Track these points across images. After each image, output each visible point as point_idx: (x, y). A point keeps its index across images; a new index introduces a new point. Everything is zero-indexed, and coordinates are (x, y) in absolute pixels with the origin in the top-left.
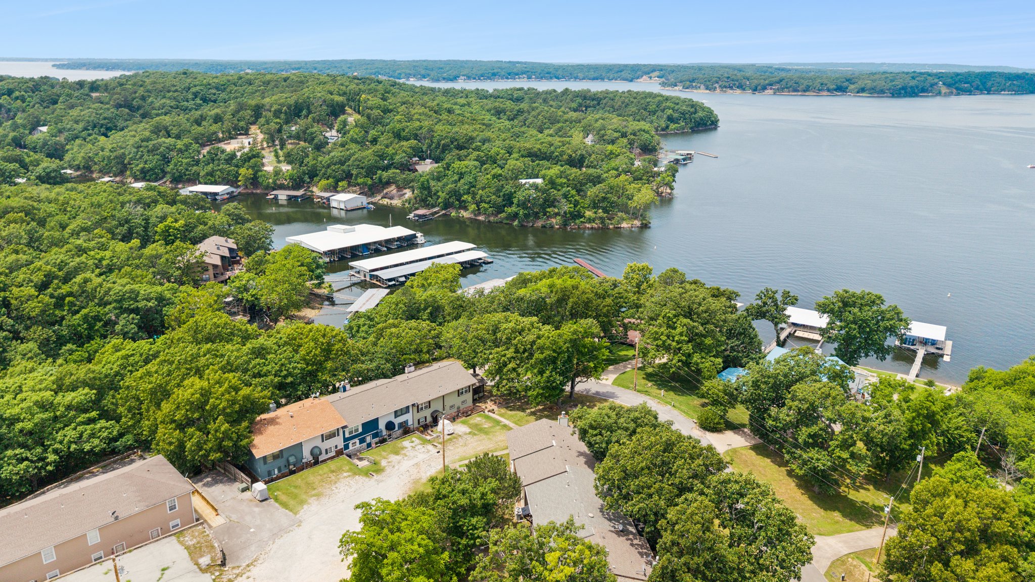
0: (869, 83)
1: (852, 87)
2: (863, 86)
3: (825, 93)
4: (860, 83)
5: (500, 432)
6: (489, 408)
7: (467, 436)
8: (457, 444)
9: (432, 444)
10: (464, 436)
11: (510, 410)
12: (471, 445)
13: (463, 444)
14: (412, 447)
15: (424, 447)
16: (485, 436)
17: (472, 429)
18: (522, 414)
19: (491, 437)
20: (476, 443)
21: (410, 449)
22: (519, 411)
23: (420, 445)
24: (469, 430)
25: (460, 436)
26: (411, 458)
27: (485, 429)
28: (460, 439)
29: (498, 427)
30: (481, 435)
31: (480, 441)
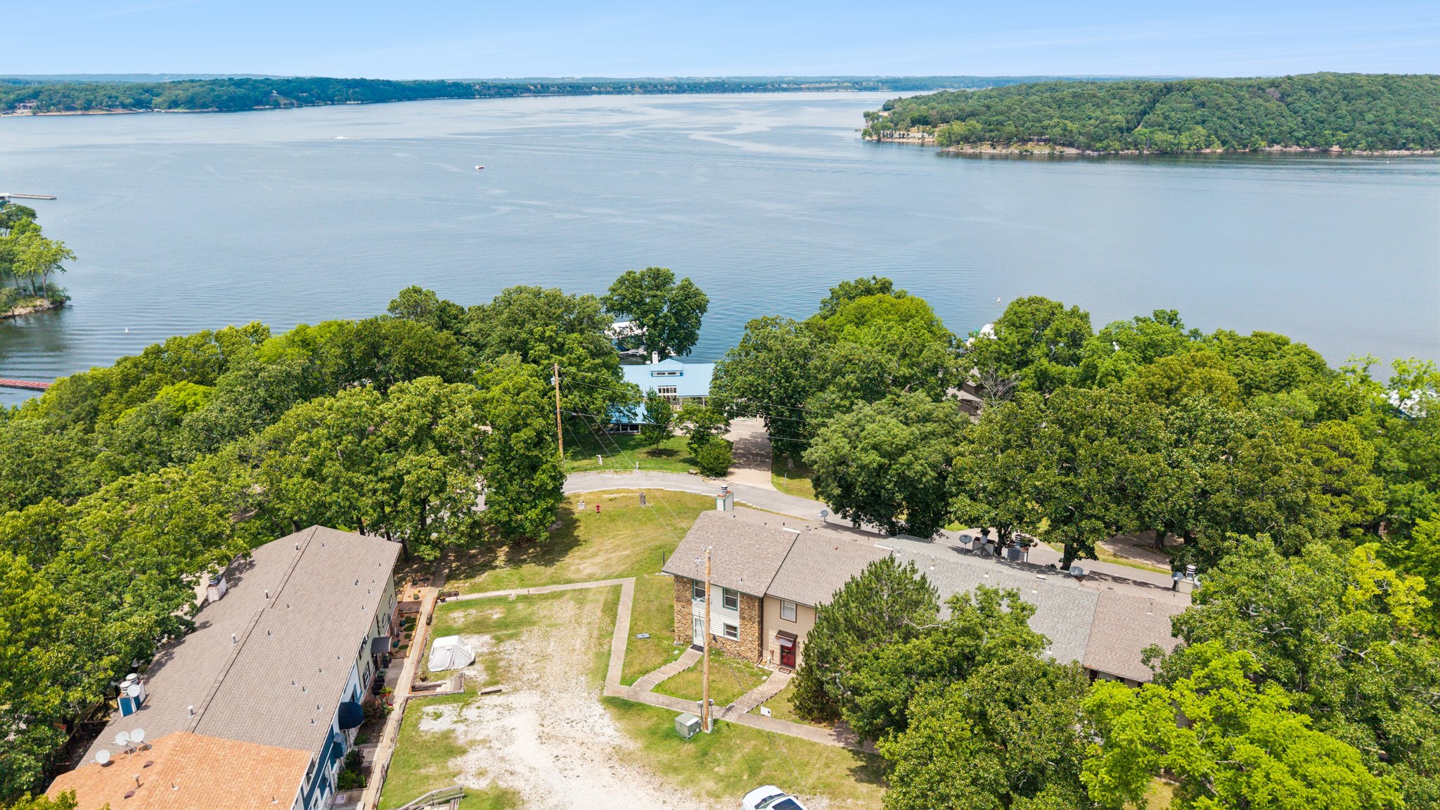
0: (181, 94)
1: (157, 100)
2: (174, 98)
3: (120, 111)
4: (167, 93)
5: (543, 609)
6: (424, 597)
7: (507, 646)
8: (523, 665)
9: (482, 694)
10: (501, 649)
11: (467, 577)
12: (549, 650)
13: (536, 658)
14: (456, 722)
15: (478, 708)
16: (536, 627)
17: (485, 632)
18: (503, 571)
19: (546, 622)
20: (552, 644)
21: (461, 728)
22: (485, 571)
23: (464, 710)
24: (487, 638)
25: (495, 653)
26: (504, 737)
27: (509, 620)
28: (507, 656)
29: (520, 606)
30: (524, 629)
31: (546, 636)
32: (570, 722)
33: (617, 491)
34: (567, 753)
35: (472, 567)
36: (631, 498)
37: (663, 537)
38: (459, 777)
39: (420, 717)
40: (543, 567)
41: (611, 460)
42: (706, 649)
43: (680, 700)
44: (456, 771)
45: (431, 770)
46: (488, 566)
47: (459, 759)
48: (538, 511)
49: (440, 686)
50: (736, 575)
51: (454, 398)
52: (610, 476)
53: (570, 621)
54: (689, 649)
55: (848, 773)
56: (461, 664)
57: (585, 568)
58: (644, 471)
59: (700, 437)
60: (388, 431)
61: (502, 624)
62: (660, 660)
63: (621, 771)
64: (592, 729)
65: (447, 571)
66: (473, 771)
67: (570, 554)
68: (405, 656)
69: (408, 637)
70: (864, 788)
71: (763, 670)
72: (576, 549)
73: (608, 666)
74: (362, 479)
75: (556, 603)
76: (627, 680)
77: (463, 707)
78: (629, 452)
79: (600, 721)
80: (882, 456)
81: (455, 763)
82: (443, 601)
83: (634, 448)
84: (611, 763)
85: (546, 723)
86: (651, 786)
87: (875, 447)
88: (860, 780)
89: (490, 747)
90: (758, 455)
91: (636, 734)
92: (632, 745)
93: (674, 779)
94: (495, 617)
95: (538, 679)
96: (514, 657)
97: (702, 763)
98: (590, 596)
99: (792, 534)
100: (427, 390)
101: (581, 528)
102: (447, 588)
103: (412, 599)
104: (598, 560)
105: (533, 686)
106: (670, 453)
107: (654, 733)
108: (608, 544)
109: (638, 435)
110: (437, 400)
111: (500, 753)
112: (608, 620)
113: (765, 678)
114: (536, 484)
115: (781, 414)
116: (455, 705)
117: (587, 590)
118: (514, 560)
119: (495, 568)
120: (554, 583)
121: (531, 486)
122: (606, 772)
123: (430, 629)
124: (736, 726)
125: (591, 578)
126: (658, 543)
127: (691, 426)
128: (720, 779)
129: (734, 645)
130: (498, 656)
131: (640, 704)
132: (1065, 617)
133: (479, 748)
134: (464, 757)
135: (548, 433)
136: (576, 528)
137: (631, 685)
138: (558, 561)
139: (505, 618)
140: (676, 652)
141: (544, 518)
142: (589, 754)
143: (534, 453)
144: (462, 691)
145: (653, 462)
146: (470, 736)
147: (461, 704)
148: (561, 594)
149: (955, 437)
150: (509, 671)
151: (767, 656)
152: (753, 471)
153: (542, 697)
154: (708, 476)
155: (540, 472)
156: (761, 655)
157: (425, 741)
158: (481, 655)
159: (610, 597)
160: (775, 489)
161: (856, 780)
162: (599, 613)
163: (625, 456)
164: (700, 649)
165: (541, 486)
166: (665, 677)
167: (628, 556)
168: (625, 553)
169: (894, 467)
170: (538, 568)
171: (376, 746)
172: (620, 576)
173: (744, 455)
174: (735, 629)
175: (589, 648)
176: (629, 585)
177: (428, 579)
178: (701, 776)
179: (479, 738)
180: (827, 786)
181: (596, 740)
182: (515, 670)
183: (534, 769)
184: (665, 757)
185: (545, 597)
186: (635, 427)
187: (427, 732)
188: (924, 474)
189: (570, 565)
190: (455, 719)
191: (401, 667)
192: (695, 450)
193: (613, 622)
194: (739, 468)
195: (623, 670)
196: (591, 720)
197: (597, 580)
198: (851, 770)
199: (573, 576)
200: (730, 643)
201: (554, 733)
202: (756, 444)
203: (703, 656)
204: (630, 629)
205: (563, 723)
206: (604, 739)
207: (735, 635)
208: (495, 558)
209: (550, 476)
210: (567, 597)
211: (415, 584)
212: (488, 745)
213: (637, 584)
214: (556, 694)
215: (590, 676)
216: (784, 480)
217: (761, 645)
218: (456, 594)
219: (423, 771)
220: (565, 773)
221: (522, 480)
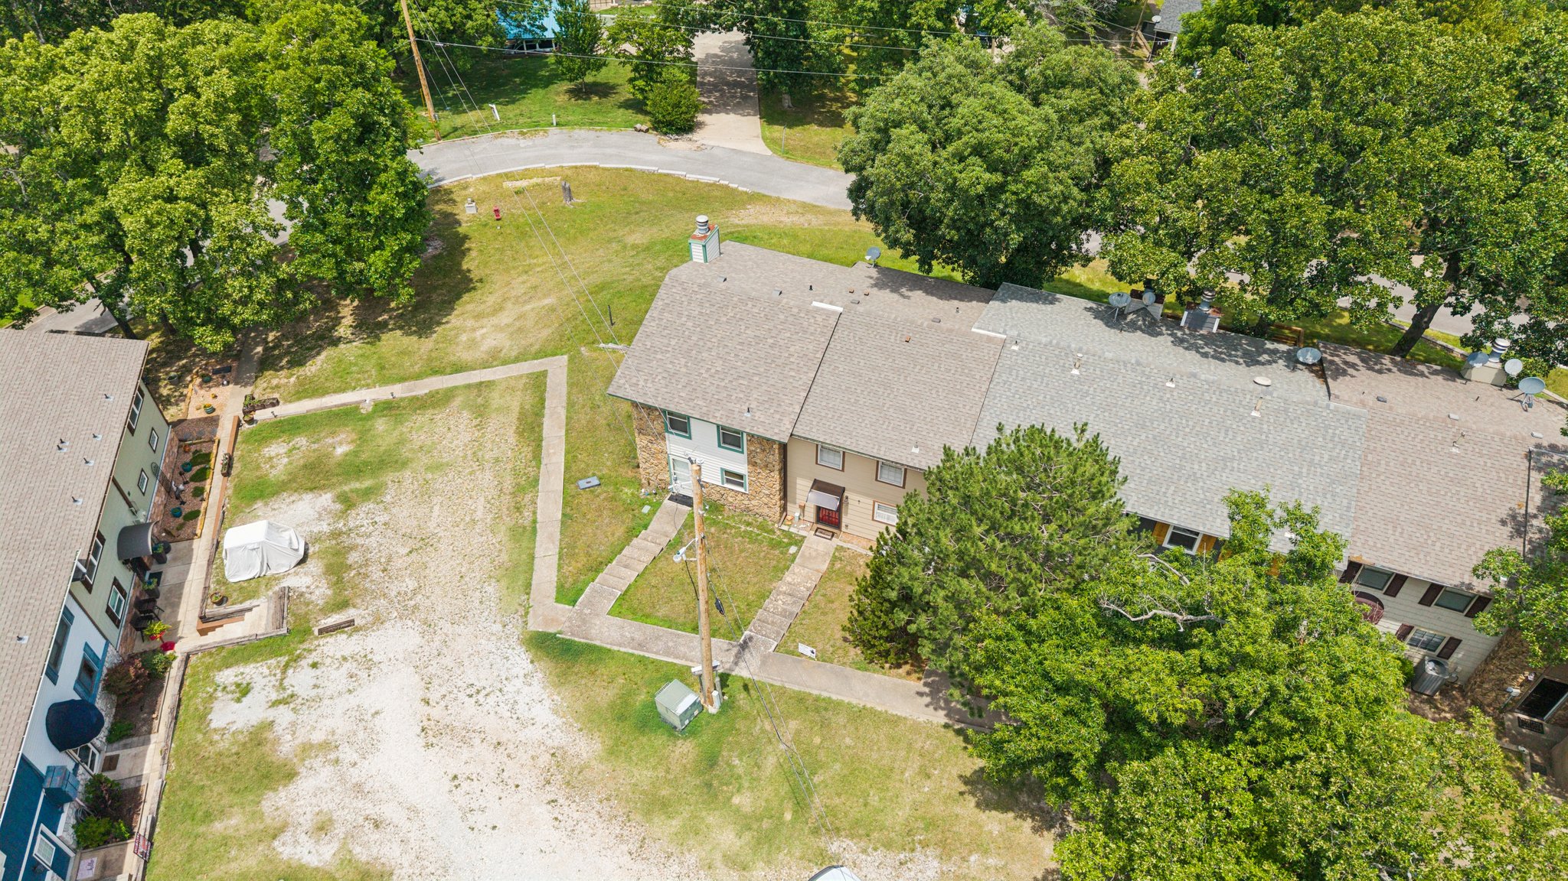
5: (418, 430)
6: (222, 406)
7: (360, 517)
8: (389, 560)
9: (321, 631)
10: (351, 524)
11: (292, 364)
12: (432, 525)
13: (411, 543)
14: (275, 704)
15: (314, 665)
16: (407, 473)
17: (323, 488)
18: (351, 350)
19: (425, 460)
20: (436, 508)
21: (283, 716)
22: (322, 348)
23: (290, 671)
24: (326, 499)
25: (340, 533)
26: (361, 735)
27: (363, 457)
28: (360, 541)
29: (381, 425)
30: (388, 477)
31: (425, 493)
32: (475, 692)
33: (525, 174)
34: (472, 769)
35: (299, 340)
36: (549, 187)
37: (606, 267)
38: (283, 837)
39: (211, 697)
40: (414, 338)
41: (512, 110)
42: (696, 501)
43: (663, 630)
44: (277, 824)
45: (233, 822)
46: (326, 338)
47: (282, 793)
48: (387, 253)
49: (250, 610)
50: (739, 399)
51: (192, 54)
52: (511, 141)
53: (465, 457)
54: (666, 502)
55: (963, 788)
56: (283, 563)
57: (483, 337)
58: (565, 130)
59: (648, 68)
60: (74, 133)
61: (353, 468)
62: (620, 531)
63: (570, 812)
64: (512, 710)
65: (260, 349)
66: (307, 821)
67: (459, 309)
68: (194, 535)
69: (199, 493)
70: (996, 822)
71: (788, 534)
72: (466, 297)
73: (533, 558)
74: (43, 232)
75: (440, 415)
76: (568, 593)
77: (287, 666)
78: (541, 92)
79: (526, 689)
80: (991, 168)
81: (276, 802)
82: (251, 421)
83: (548, 82)
84: (552, 792)
85: (434, 696)
86: (624, 848)
87: (978, 150)
88: (984, 805)
89: (337, 761)
90: (736, 84)
91: (590, 719)
92: (586, 748)
93: (666, 827)
94: (340, 451)
95: (415, 592)
96: (372, 542)
97: (709, 785)
98: (496, 399)
99: (828, 314)
100: (132, 46)
101: (473, 254)
102: (260, 389)
103: (202, 414)
104: (505, 318)
105: (409, 612)
106: (604, 90)
107: (622, 718)
108: (519, 287)
109: (551, 55)
110: (156, 63)
111: (355, 776)
112: (527, 451)
113: (793, 549)
114: (374, 210)
115: (772, 27)
116: (273, 662)
117: (489, 384)
118: (369, 327)
119: (336, 342)
120: (436, 372)
121: (364, 214)
122: (543, 812)
123: (231, 483)
124: (760, 688)
125: (494, 359)
126: (596, 279)
127: (632, 49)
128: (745, 822)
129: (740, 497)
130: (347, 542)
131: (591, 649)
132: (1311, 462)
133: (317, 763)
134: (291, 787)
135: (382, 110)
136: (464, 253)
137: (574, 602)
138: (439, 324)
139: (355, 453)
140: (646, 509)
141: (400, 263)
142: (511, 768)
143: (359, 157)
144: (284, 631)
145: (577, 109)
146: (302, 736)
147: (284, 659)
148: (448, 395)
149: (1108, 113)
150: (366, 576)
151: (794, 511)
152: (732, 116)
153: (423, 634)
154: (666, 134)
155: (376, 189)
156: (784, 508)
157: (220, 754)
158: (317, 539)
159: (529, 401)
160: (769, 153)
161: (978, 805)
162: (513, 439)
163: (533, 101)
164: (686, 501)
165: (383, 213)
166: (631, 576)
167: (553, 309)
168: (547, 301)
169: (1013, 188)
170: (406, 340)
171: (147, 742)
172: (541, 354)
173: (715, 87)
174: (741, 477)
175: (498, 517)
176: (557, 368)
177: (229, 369)
178: (710, 820)
179: (318, 737)
180: (931, 824)
181: (521, 736)
182: (376, 573)
183: (416, 811)
184: (644, 775)
185: (421, 404)
186: (546, 43)
187: (222, 731)
188: (1065, 199)
189: (460, 330)
190: (274, 696)
191: (187, 558)
192: (642, 91)
193: (537, 456)
194: (709, 112)
195: (560, 567)
196: (509, 688)
197: (504, 363)
198: (967, 781)
199: (466, 356)
200: (732, 494)
201: (448, 720)
202: (731, 62)
203: (691, 516)
204: (567, 469)
205: (462, 696)
206: (533, 734)
207: (741, 485)
208: (337, 321)
209: (397, 194)
210: (457, 401)
211: (206, 380)
212: (332, 756)
213: (571, 371)
214: (447, 627)
215: (504, 583)
216: (779, 131)
217: (784, 497)
218: (275, 403)
219: (218, 826)
220: (472, 819)
221: (350, 203)
